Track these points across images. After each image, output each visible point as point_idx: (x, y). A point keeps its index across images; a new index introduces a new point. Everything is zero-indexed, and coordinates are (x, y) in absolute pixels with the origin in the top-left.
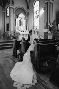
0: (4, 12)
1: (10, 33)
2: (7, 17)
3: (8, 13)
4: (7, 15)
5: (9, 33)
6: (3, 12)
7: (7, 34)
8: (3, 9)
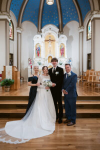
0: (83, 32)
1: (93, 76)
2: (88, 40)
3: (90, 31)
4: (87, 37)
5: (91, 74)
6: (80, 33)
7: (88, 76)
8: (80, 27)
